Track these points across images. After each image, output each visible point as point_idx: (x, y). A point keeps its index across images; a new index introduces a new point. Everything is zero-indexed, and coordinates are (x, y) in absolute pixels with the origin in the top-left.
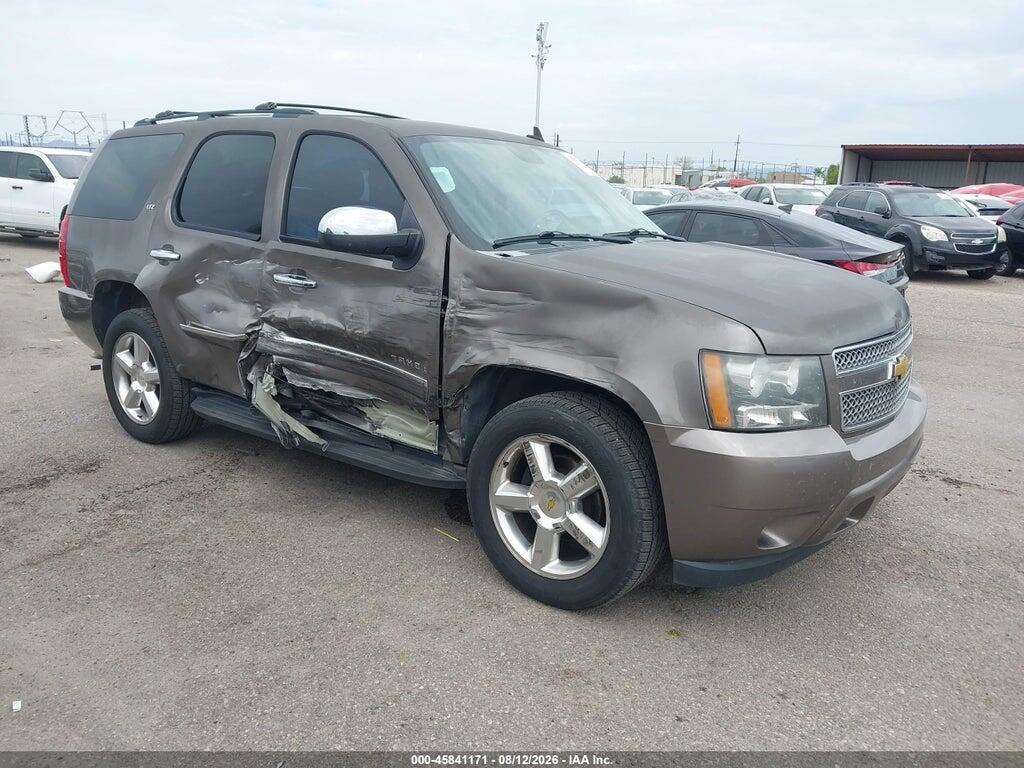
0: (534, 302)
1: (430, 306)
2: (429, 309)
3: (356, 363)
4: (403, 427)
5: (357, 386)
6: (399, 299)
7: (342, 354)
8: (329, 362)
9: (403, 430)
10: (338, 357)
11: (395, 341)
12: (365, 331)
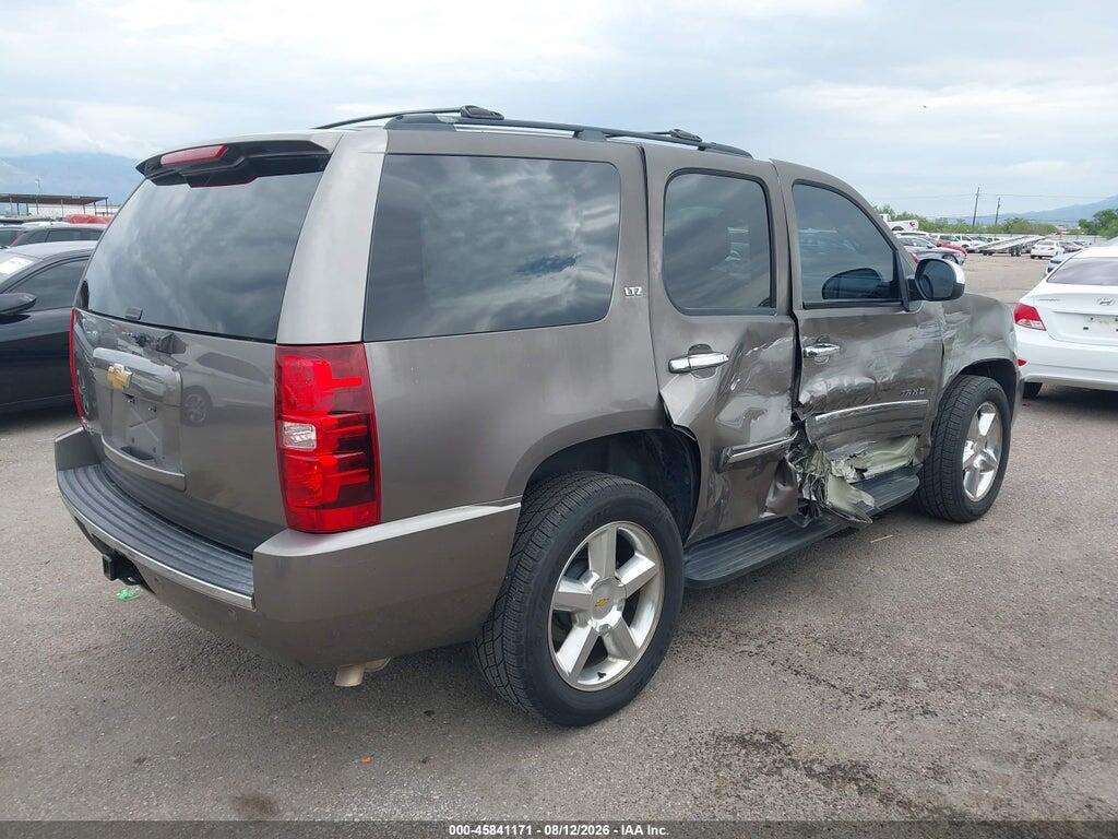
1: (935, 336)
2: (935, 339)
4: (885, 458)
6: (912, 338)
9: (884, 461)
10: (853, 417)
11: (912, 376)
12: (890, 377)
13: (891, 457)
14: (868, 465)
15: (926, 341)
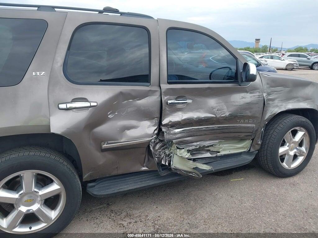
0: (288, 89)
1: (259, 97)
2: (259, 98)
3: (214, 129)
4: (231, 147)
5: (210, 140)
6: (243, 98)
7: (206, 128)
8: (198, 134)
9: (231, 149)
10: (204, 130)
11: (242, 114)
12: (227, 114)
13: (235, 147)
14: (220, 150)
15: (252, 99)
